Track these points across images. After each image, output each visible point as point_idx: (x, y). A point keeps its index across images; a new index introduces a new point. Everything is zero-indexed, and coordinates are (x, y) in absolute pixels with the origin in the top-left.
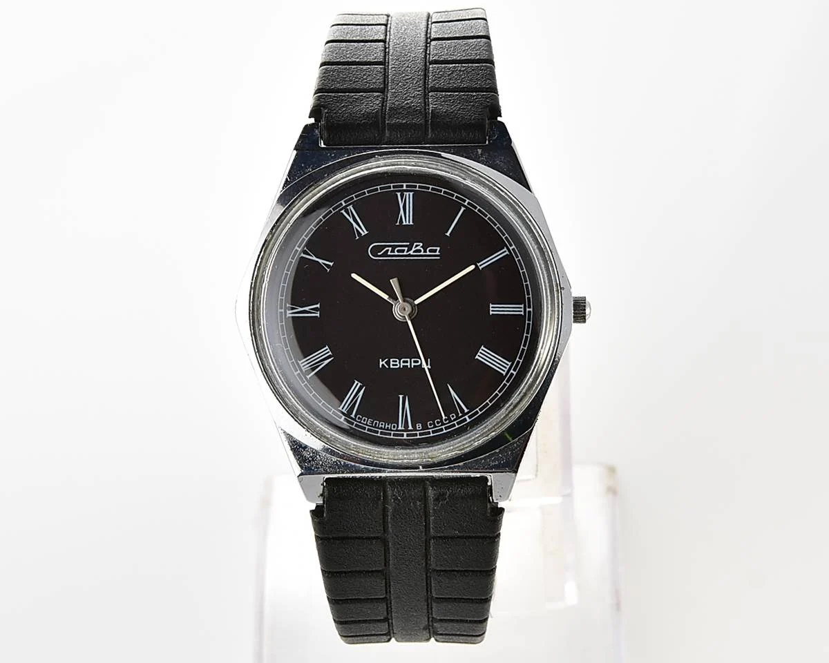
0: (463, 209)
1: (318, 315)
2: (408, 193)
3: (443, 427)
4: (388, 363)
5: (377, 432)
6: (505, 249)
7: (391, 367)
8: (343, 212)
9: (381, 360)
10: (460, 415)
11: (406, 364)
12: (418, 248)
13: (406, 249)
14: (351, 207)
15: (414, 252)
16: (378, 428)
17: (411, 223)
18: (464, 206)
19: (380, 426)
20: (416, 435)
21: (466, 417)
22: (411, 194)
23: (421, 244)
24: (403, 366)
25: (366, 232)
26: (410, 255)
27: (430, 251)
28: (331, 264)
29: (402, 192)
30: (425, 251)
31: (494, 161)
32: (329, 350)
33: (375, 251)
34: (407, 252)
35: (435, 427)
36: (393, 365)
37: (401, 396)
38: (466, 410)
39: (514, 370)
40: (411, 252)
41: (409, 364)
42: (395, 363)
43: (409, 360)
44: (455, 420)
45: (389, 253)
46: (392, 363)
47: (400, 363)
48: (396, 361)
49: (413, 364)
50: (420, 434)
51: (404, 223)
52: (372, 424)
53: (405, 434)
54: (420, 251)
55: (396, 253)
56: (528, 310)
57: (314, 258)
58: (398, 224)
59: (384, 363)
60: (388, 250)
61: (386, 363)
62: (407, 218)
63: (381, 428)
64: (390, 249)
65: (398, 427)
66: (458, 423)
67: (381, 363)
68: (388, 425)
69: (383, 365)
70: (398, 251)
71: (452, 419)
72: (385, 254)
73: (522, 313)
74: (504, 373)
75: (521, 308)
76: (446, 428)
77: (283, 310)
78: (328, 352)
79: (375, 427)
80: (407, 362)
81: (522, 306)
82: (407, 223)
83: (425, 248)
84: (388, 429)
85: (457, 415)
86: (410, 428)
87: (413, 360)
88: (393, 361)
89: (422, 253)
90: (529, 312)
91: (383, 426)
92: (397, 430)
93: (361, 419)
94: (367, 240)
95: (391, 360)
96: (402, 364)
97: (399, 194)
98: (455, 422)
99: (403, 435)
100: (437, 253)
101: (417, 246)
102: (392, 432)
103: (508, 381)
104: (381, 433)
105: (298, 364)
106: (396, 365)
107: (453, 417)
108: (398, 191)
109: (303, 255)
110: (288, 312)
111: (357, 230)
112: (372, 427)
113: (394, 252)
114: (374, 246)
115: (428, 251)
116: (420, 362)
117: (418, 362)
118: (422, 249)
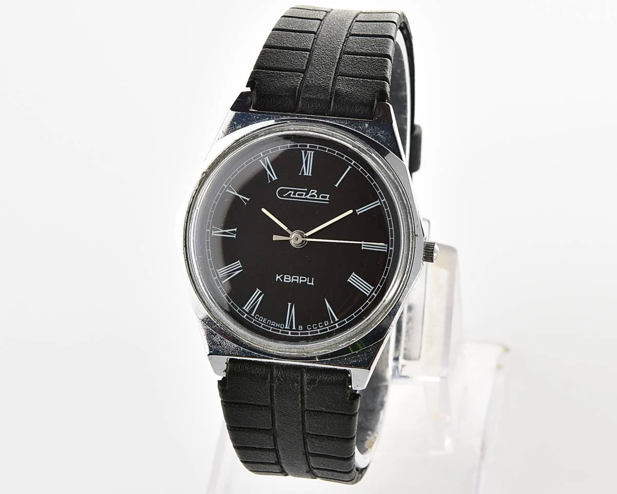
0: (350, 167)
1: (235, 237)
2: (310, 152)
3: (318, 330)
4: (282, 278)
5: (269, 329)
6: (378, 201)
7: (285, 281)
8: (261, 161)
9: (277, 275)
12: (313, 194)
13: (305, 193)
14: (267, 158)
15: (310, 196)
16: (270, 326)
17: (310, 175)
18: (351, 165)
19: (272, 324)
20: (298, 334)
21: (336, 324)
22: (313, 152)
23: (316, 191)
25: (276, 178)
26: (306, 199)
27: (322, 197)
28: (248, 199)
29: (306, 151)
30: (318, 197)
31: (377, 134)
32: (240, 264)
33: (282, 193)
34: (305, 196)
35: (312, 329)
37: (289, 304)
38: (337, 319)
39: (376, 293)
40: (308, 197)
41: (297, 280)
42: (287, 279)
43: (298, 277)
45: (292, 196)
46: (285, 278)
47: (291, 279)
48: (288, 277)
49: (301, 281)
50: (301, 334)
51: (305, 174)
52: (266, 322)
53: (290, 332)
54: (314, 196)
55: (297, 196)
56: (390, 248)
57: (236, 194)
58: (300, 174)
59: (279, 277)
60: (291, 193)
61: (281, 277)
62: (307, 170)
63: (273, 326)
64: (293, 192)
65: (285, 326)
66: (330, 329)
67: (277, 278)
69: (278, 279)
70: (298, 195)
71: (326, 325)
72: (289, 196)
73: (386, 251)
74: (368, 295)
75: (385, 247)
76: (320, 332)
77: (209, 230)
79: (268, 325)
80: (296, 279)
81: (386, 245)
82: (307, 174)
83: (318, 194)
84: (277, 328)
85: (330, 322)
86: (294, 328)
87: (301, 277)
88: (286, 277)
89: (316, 198)
90: (391, 250)
92: (284, 329)
93: (259, 318)
94: (276, 184)
95: (285, 276)
96: (293, 280)
97: (303, 152)
98: (328, 328)
99: (288, 333)
100: (327, 199)
101: (313, 192)
102: (281, 330)
103: (370, 301)
104: (272, 330)
105: (216, 271)
106: (289, 280)
107: (326, 323)
108: (303, 149)
109: (228, 190)
110: (213, 232)
111: (269, 175)
112: (266, 324)
113: (295, 195)
114: (281, 189)
115: (320, 197)
116: (306, 280)
117: (304, 279)
118: (316, 195)
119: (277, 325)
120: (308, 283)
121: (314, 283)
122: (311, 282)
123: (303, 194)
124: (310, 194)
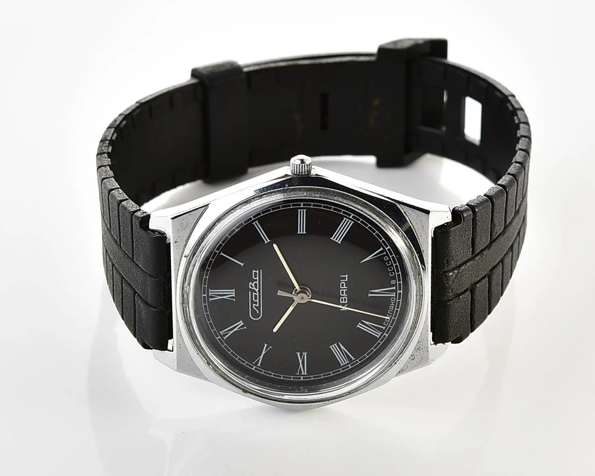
0: (222, 254)
1: (305, 353)
2: (210, 293)
3: (394, 265)
5: (397, 311)
6: (254, 223)
7: (346, 302)
8: (225, 338)
9: (341, 310)
10: (385, 253)
11: (344, 292)
12: (253, 285)
13: (254, 294)
14: (221, 332)
15: (256, 288)
16: (394, 310)
17: (234, 290)
18: (220, 253)
19: (392, 309)
20: (400, 284)
21: (386, 249)
22: (210, 291)
24: (346, 294)
25: (241, 322)
26: (259, 291)
27: (256, 277)
28: (266, 345)
29: (209, 297)
30: (256, 280)
32: (333, 346)
33: (255, 315)
34: (256, 293)
35: (394, 271)
36: (345, 301)
37: (369, 295)
38: (382, 249)
39: (350, 215)
40: (257, 290)
41: (344, 290)
42: (344, 300)
43: (341, 290)
44: (389, 257)
45: (258, 305)
46: (343, 302)
47: (343, 296)
48: (342, 299)
49: (344, 287)
50: (399, 281)
51: (234, 295)
52: (390, 314)
53: (398, 292)
54: (256, 284)
55: (258, 300)
56: (302, 206)
57: (262, 357)
58: (234, 300)
60: (255, 306)
62: (230, 294)
63: (394, 308)
64: (254, 305)
65: (393, 297)
66: (391, 254)
68: (391, 303)
70: (256, 299)
71: (388, 259)
72: (258, 308)
73: (305, 210)
74: (352, 222)
75: (301, 211)
76: (395, 263)
77: (302, 377)
78: (335, 346)
79: (393, 312)
80: (343, 292)
81: (299, 210)
82: (234, 293)
83: (253, 281)
84: (395, 304)
85: (384, 255)
86: (394, 288)
87: (341, 288)
88: (342, 301)
89: (257, 283)
90: (304, 205)
91: (392, 307)
92: (396, 297)
93: (387, 322)
94: (247, 321)
95: (341, 302)
96: (344, 295)
97: (211, 299)
98: (391, 257)
99: (400, 293)
100: (257, 272)
101: (252, 286)
102: (397, 300)
103: (359, 220)
104: (398, 308)
105: (343, 366)
106: (345, 299)
107: (386, 258)
108: (208, 300)
109: (259, 365)
110: (303, 374)
111: (239, 328)
112: (392, 315)
113: (257, 302)
114: (252, 315)
115: (255, 279)
116: (343, 282)
117: (343, 284)
118: (254, 283)
119: (392, 304)
120: (347, 280)
121: (345, 275)
122: (345, 277)
123: (255, 295)
124: (254, 288)
